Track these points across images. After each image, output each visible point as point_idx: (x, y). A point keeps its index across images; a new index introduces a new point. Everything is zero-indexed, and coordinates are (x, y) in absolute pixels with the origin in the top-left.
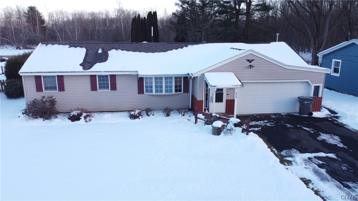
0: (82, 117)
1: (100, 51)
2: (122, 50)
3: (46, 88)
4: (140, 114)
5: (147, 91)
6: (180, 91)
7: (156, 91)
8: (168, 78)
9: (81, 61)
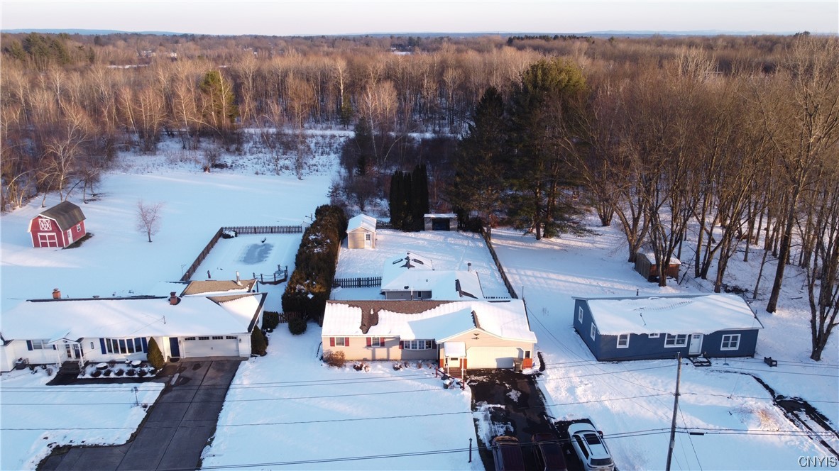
0: (363, 368)
1: (372, 313)
2: (389, 311)
3: (337, 344)
4: (400, 367)
5: (406, 347)
6: (430, 347)
7: (413, 348)
8: (421, 342)
9: (360, 325)
